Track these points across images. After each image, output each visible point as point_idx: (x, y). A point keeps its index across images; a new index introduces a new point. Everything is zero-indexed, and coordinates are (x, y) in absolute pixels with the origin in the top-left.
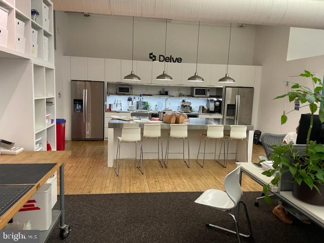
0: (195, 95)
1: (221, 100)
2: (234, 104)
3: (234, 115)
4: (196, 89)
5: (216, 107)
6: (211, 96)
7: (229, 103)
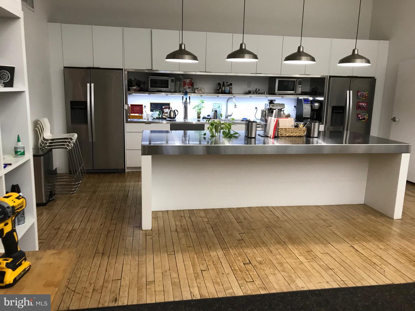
0: (276, 91)
1: (321, 99)
2: (344, 105)
3: (342, 123)
4: (279, 81)
5: (312, 110)
6: (303, 94)
7: (334, 104)
